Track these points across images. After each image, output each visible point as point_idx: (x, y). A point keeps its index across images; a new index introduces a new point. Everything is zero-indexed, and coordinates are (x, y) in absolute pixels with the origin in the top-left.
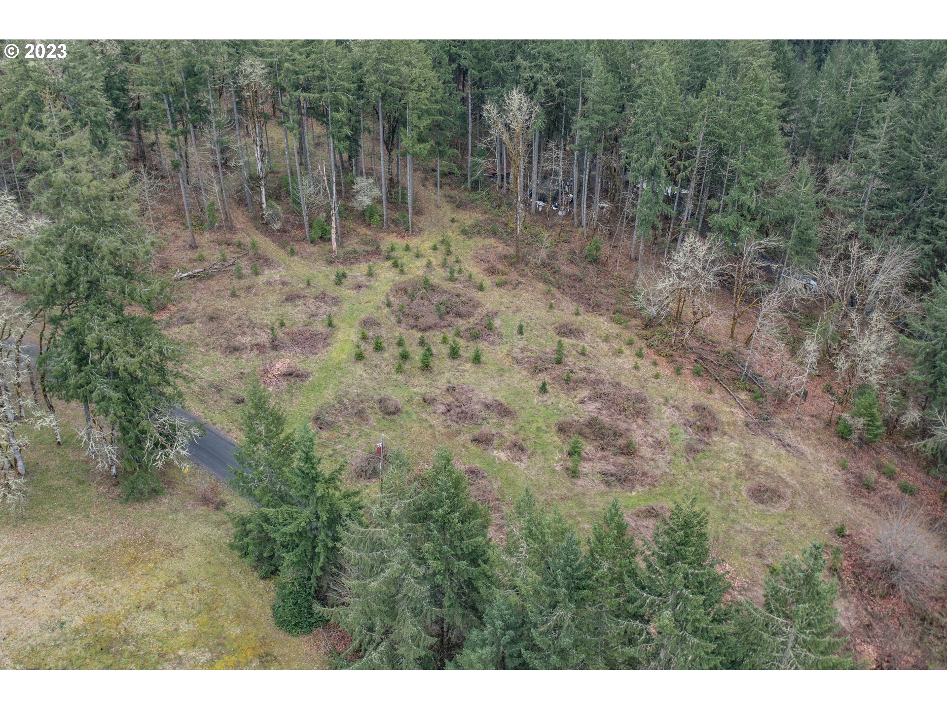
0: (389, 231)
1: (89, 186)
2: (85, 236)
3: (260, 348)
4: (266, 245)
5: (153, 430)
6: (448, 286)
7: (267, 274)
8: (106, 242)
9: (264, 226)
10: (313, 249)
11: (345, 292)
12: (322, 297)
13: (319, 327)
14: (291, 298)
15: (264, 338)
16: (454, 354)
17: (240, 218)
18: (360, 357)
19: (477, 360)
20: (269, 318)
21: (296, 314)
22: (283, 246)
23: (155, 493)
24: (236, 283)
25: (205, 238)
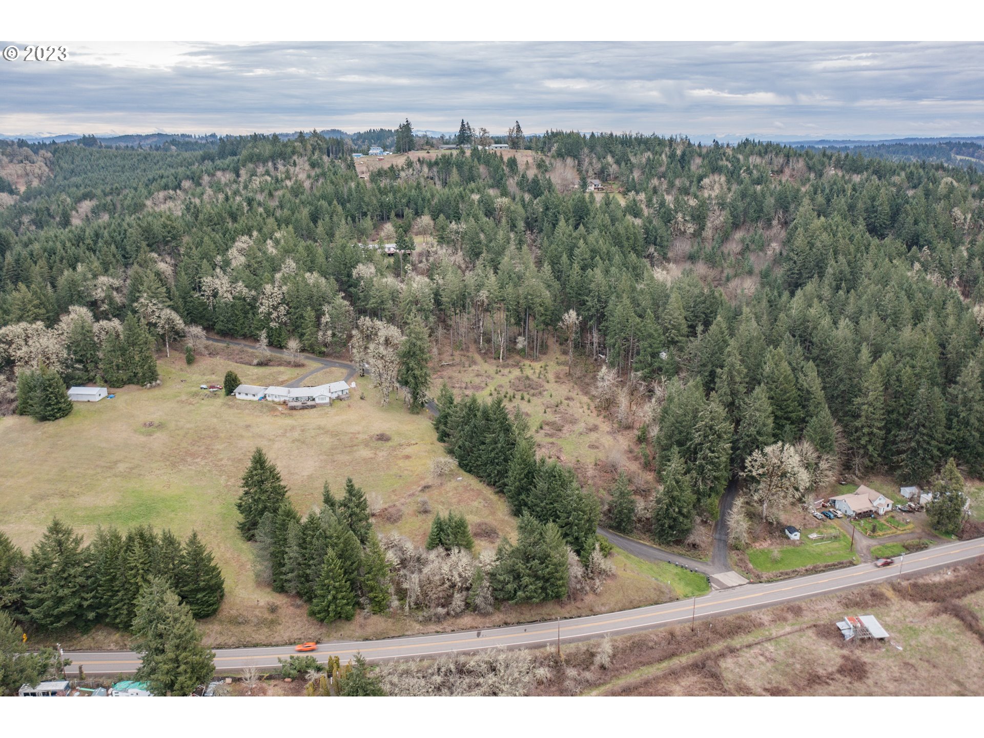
0: (528, 359)
1: (418, 329)
2: (414, 341)
3: (461, 388)
4: (478, 357)
5: (421, 393)
6: (536, 380)
7: (474, 367)
8: (419, 343)
9: (479, 351)
10: (494, 361)
11: (497, 376)
12: (488, 377)
13: (483, 385)
14: (478, 375)
15: (464, 385)
16: (523, 398)
17: (473, 348)
18: (491, 395)
19: (529, 401)
20: (468, 380)
21: (477, 381)
22: (484, 358)
23: (418, 413)
24: (462, 369)
25: (457, 353)
